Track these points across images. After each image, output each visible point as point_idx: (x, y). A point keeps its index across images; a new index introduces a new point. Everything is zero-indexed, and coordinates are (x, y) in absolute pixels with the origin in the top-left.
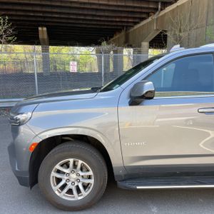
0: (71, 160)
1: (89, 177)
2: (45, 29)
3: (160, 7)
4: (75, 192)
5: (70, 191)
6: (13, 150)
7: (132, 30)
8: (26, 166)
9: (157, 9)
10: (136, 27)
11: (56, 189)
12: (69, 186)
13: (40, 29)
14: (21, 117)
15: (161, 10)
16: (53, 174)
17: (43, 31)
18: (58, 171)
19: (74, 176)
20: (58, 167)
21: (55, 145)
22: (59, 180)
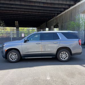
0: (13, 53)
1: (17, 56)
2: (17, 22)
3: (56, 15)
4: (14, 59)
5: (13, 59)
6: (2, 52)
7: (48, 22)
8: (5, 54)
9: (55, 15)
10: (49, 21)
11: (10, 58)
12: (13, 58)
13: (16, 22)
14: (4, 45)
15: (57, 16)
16: (10, 56)
17: (17, 23)
18: (11, 55)
19: (14, 56)
20: (10, 54)
21: (9, 51)
22: (11, 57)
